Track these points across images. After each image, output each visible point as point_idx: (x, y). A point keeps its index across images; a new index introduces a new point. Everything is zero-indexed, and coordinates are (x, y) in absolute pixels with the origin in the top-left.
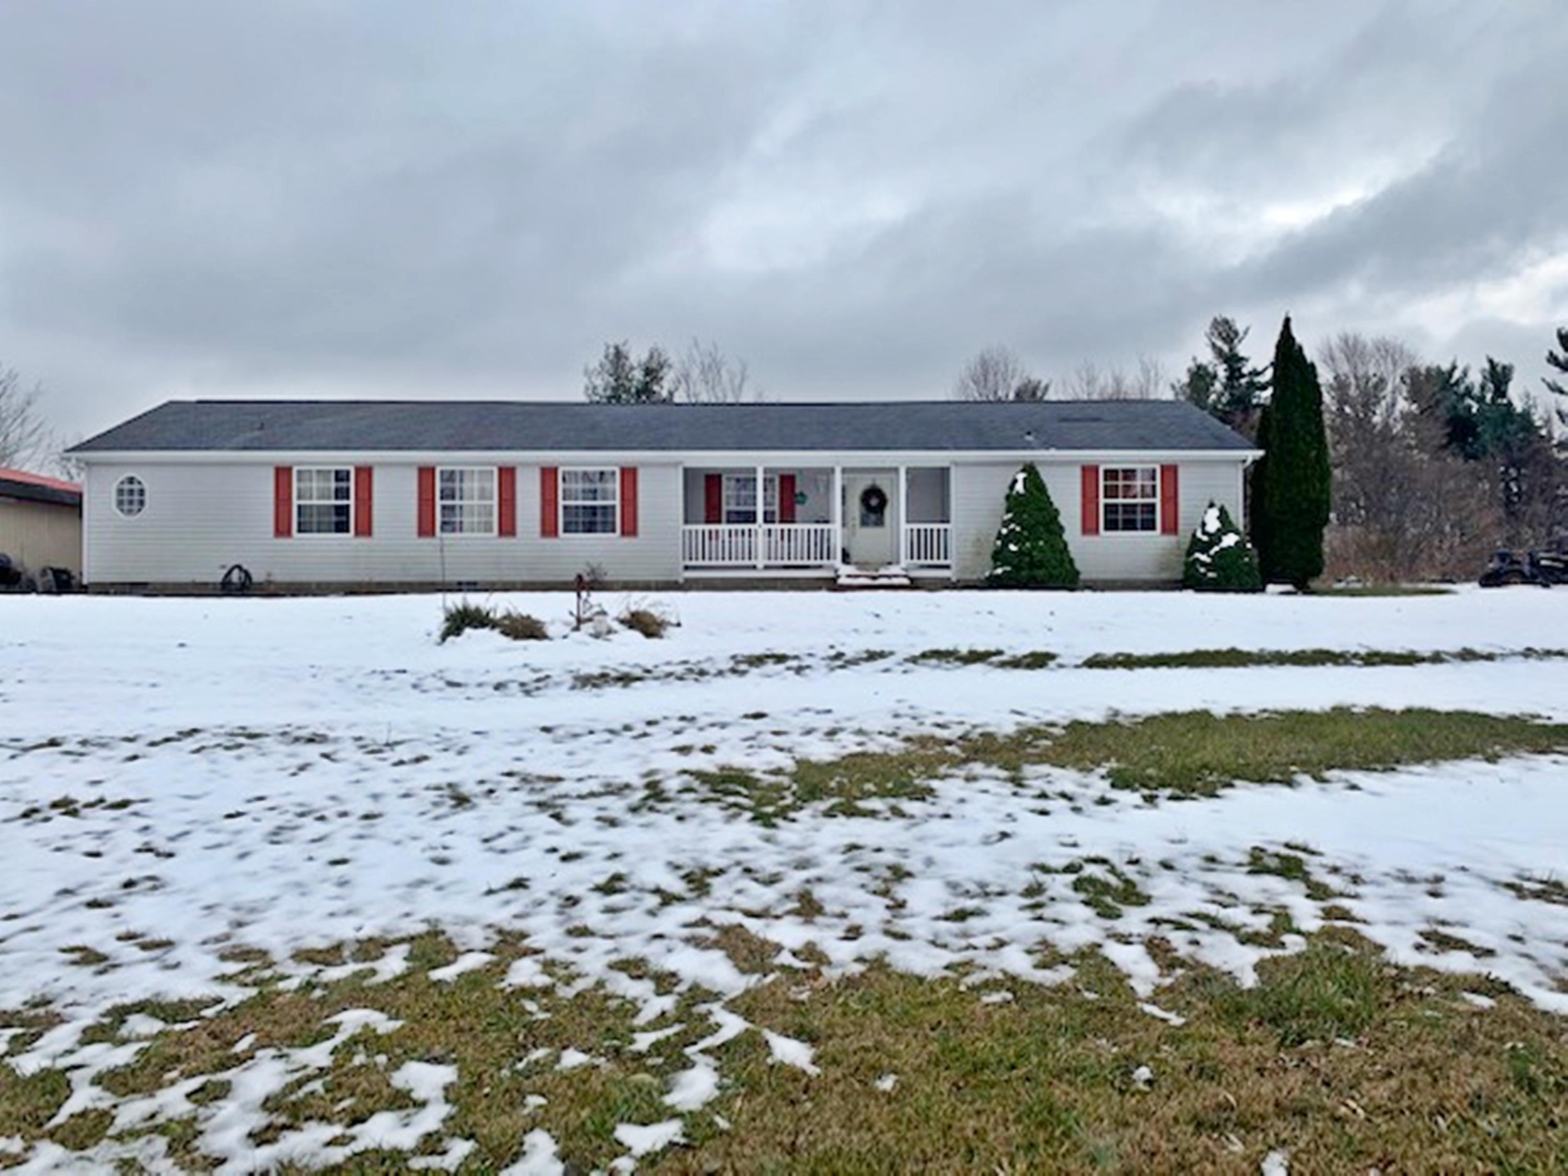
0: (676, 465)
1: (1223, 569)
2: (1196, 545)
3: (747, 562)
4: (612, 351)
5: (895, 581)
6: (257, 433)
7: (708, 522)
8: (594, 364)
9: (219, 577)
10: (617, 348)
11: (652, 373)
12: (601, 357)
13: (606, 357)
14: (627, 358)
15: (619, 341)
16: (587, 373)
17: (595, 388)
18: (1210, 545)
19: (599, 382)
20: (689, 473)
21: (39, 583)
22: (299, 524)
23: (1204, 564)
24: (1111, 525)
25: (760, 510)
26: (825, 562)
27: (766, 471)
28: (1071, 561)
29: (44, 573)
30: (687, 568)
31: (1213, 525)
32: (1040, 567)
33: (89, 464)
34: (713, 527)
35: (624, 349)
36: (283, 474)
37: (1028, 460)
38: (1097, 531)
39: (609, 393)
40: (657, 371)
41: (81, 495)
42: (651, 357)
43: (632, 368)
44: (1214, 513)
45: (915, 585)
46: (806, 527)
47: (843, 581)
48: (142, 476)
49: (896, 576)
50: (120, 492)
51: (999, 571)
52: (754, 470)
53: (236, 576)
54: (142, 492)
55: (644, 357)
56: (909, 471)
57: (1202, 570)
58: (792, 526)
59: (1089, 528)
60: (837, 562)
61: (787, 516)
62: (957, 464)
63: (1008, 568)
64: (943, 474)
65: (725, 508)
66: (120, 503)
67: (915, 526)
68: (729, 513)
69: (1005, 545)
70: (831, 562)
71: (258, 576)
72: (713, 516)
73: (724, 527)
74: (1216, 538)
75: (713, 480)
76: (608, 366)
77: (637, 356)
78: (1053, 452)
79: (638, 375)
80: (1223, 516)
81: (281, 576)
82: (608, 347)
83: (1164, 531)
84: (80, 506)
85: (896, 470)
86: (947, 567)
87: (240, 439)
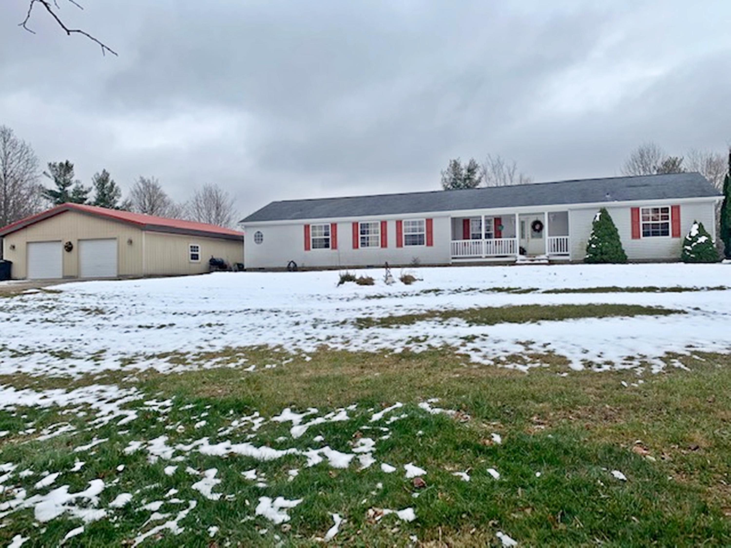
0: (448, 217)
1: (699, 253)
2: (687, 243)
3: (478, 255)
4: (453, 163)
5: (542, 262)
6: (299, 213)
7: (464, 239)
8: (445, 169)
9: (286, 266)
10: (455, 161)
11: (471, 171)
12: (448, 165)
13: (450, 165)
14: (459, 165)
15: (456, 159)
16: (442, 173)
17: (445, 179)
18: (692, 242)
19: (447, 177)
20: (454, 220)
21: (233, 269)
22: (313, 245)
23: (688, 251)
24: (646, 234)
25: (483, 233)
26: (512, 254)
27: (486, 216)
28: (623, 251)
29: (234, 265)
30: (453, 258)
31: (694, 232)
32: (606, 254)
33: (246, 227)
34: (466, 241)
35: (458, 162)
36: (307, 227)
37: (602, 207)
38: (639, 237)
39: (452, 181)
40: (473, 170)
41: (243, 237)
42: (470, 163)
43: (462, 169)
44: (696, 226)
45: (551, 263)
46: (506, 239)
47: (518, 262)
48: (262, 230)
49: (543, 259)
50: (255, 236)
51: (587, 256)
52: (481, 217)
53: (292, 265)
54: (262, 236)
55: (468, 164)
56: (549, 214)
57: (688, 254)
58: (500, 239)
59: (636, 235)
60: (518, 254)
61: (498, 235)
62: (571, 210)
63: (591, 255)
64: (565, 214)
65: (471, 233)
66: (255, 240)
67: (553, 238)
68: (473, 235)
69: (590, 245)
70: (515, 254)
71: (299, 265)
72: (466, 236)
73: (471, 241)
74: (695, 239)
75: (466, 222)
76: (451, 169)
77: (464, 164)
78: (616, 203)
79: (464, 172)
80: (701, 228)
81: (307, 265)
82: (451, 161)
83: (673, 236)
84: (243, 241)
85: (544, 213)
86: (568, 255)
87: (293, 215)
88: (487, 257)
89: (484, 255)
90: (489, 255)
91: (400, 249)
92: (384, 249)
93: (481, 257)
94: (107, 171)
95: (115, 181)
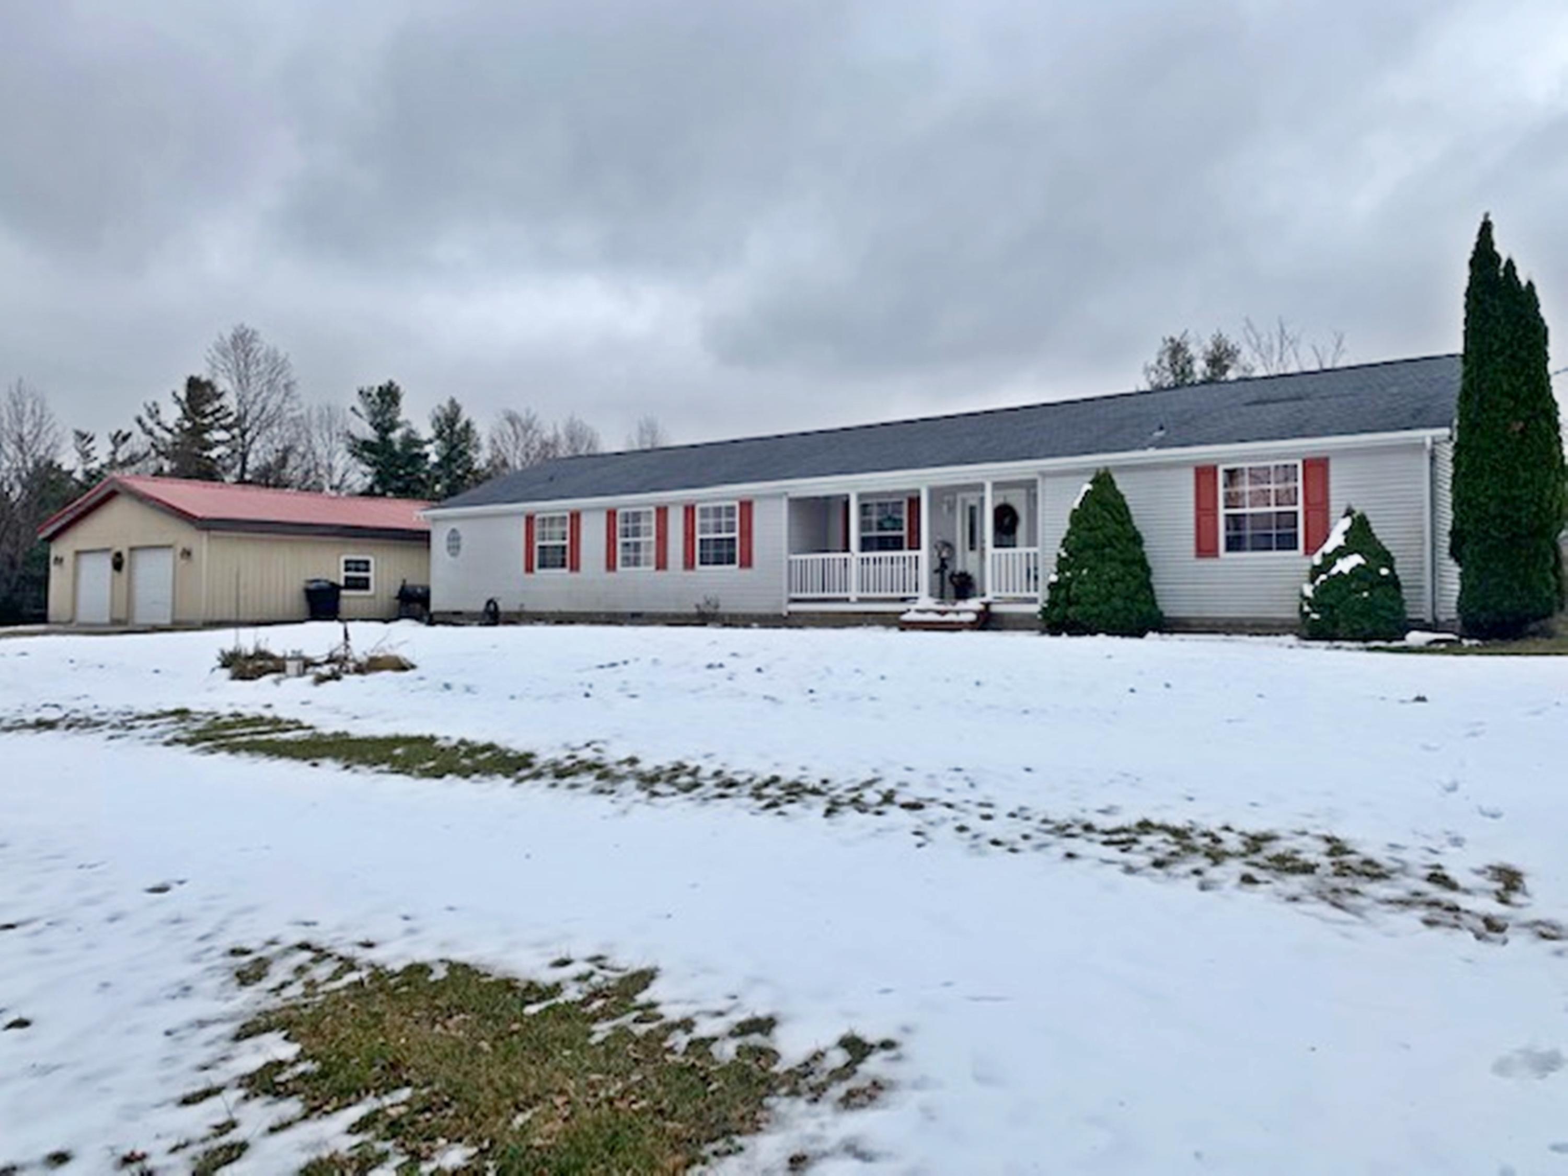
0: (775, 495)
3: (842, 595)
23: (1307, 600)
24: (1234, 544)
30: (791, 601)
31: (1335, 542)
33: (434, 519)
36: (530, 520)
38: (1218, 553)
44: (1347, 523)
48: (459, 527)
50: (449, 540)
53: (492, 608)
54: (459, 539)
56: (996, 486)
57: (1307, 608)
59: (1206, 548)
60: (924, 594)
61: (915, 540)
62: (1044, 475)
66: (449, 548)
67: (1004, 551)
68: (865, 539)
70: (918, 594)
80: (1355, 529)
83: (1308, 551)
86: (1034, 601)
88: (861, 600)
89: (853, 595)
90: (865, 595)
91: (690, 573)
92: (661, 573)
93: (847, 600)
94: (458, 401)
95: (473, 419)
